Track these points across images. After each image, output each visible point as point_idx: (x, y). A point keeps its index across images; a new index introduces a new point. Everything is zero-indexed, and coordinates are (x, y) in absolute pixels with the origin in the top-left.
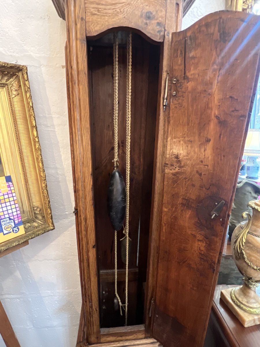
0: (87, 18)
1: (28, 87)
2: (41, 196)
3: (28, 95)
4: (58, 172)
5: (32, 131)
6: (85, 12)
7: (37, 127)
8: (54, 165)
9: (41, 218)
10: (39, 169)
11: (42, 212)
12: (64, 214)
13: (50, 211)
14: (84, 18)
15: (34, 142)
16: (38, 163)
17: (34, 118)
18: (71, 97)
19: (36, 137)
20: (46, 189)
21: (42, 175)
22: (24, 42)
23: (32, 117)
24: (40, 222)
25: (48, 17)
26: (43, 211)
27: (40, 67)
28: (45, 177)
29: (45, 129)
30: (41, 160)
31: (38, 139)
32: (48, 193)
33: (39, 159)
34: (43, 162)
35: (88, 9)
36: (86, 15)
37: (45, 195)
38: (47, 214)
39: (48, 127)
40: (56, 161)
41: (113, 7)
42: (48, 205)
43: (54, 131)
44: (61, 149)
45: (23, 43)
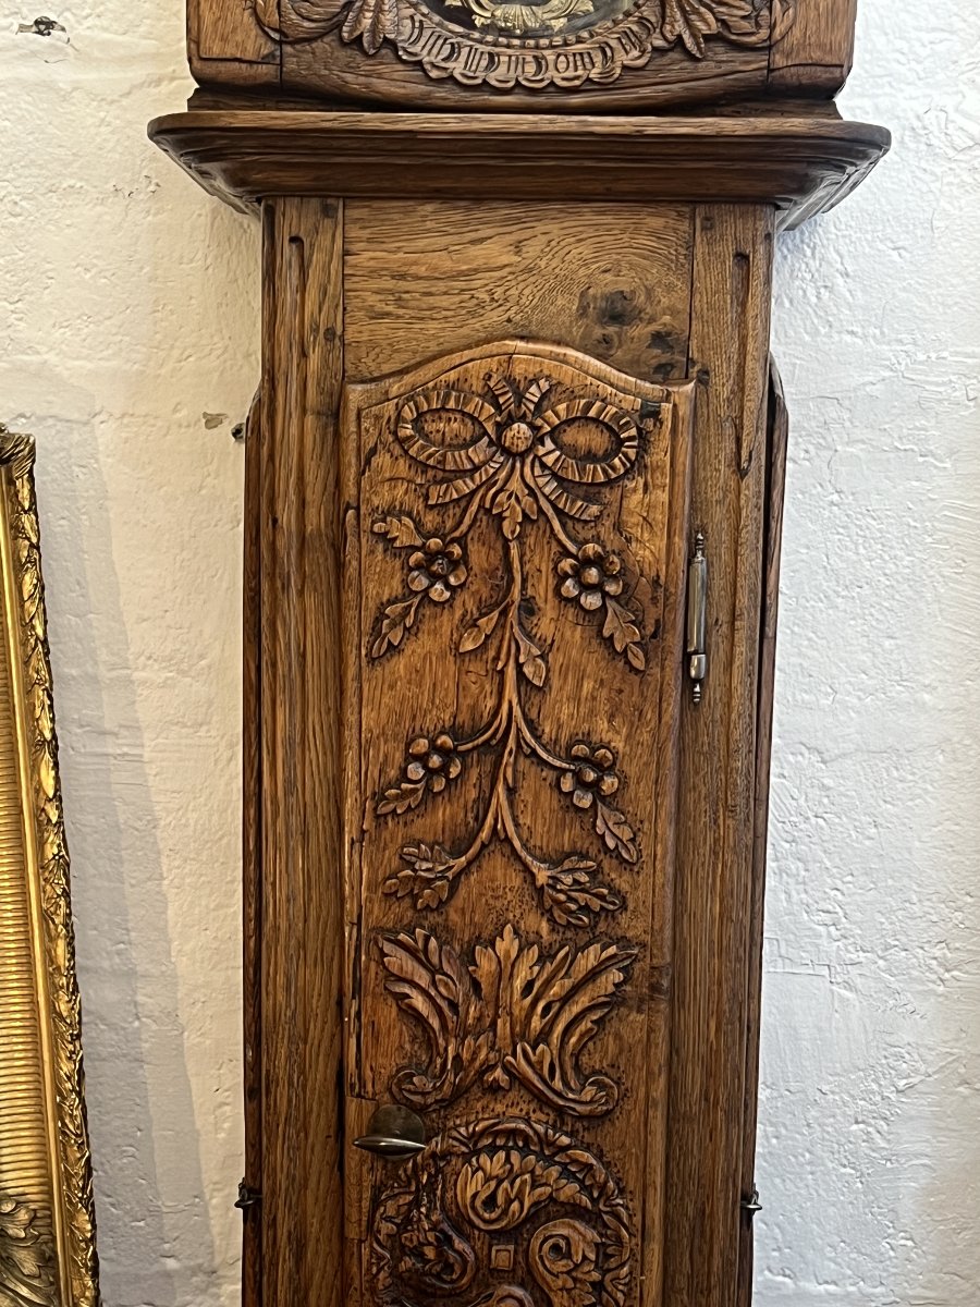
0: (350, 330)
1: (34, 540)
2: (43, 1136)
3: (29, 581)
4: (140, 998)
5: (34, 768)
6: (344, 309)
7: (57, 747)
8: (119, 953)
9: (35, 1270)
10: (48, 976)
11: (42, 1230)
12: (156, 1267)
13: (89, 1227)
14: (339, 333)
15: (40, 823)
16: (49, 938)
17: (46, 698)
18: (264, 642)
19: (50, 800)
20: (79, 1094)
21: (63, 1008)
22: (19, 305)
23: (41, 693)
24: (24, 1291)
25: (152, 188)
26: (51, 1225)
27: (86, 424)
28: (80, 1023)
29: (84, 746)
30: (66, 925)
31: (57, 808)
32: (84, 1116)
33: (57, 921)
34: (73, 938)
35: (356, 297)
36: (348, 321)
37: (71, 1127)
38: (72, 1242)
39: (104, 733)
40: (133, 934)
41: (462, 285)
42: (83, 1190)
43: (139, 759)
44: (164, 860)
45: (12, 307)
